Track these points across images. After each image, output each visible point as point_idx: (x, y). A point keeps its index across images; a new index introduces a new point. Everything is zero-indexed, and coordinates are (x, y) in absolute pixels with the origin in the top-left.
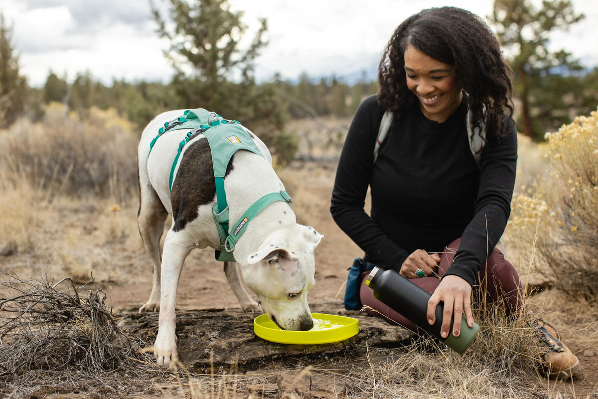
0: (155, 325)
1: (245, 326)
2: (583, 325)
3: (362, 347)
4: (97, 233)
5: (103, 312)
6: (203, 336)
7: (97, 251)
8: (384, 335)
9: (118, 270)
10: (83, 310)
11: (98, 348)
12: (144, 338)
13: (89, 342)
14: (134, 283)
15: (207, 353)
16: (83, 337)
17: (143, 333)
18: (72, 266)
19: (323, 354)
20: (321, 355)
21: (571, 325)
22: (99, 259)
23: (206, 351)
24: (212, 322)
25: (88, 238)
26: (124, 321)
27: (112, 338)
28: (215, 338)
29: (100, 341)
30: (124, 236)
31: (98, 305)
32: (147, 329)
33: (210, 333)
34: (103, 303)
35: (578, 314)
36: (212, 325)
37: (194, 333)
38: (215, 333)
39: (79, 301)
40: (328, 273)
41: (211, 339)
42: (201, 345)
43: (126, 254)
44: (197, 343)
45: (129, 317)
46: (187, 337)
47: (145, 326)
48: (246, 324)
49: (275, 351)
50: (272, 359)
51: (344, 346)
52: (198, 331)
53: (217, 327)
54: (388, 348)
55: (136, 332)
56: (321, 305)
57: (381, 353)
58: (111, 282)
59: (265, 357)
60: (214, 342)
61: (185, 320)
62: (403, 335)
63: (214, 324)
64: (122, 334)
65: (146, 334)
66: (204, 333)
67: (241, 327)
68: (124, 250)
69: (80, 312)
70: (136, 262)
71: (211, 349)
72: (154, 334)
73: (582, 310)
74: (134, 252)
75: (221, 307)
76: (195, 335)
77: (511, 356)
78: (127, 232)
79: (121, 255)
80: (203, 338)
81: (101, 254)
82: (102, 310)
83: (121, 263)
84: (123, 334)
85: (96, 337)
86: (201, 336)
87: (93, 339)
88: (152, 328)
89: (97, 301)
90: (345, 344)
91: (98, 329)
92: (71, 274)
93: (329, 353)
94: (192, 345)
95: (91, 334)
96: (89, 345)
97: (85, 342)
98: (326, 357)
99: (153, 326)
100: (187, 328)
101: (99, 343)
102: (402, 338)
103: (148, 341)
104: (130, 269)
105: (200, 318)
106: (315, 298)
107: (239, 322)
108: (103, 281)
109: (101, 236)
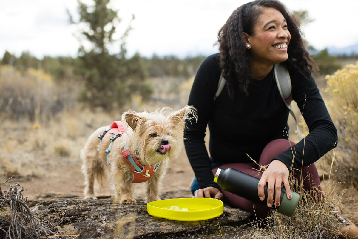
0: (61, 210)
1: (128, 211)
2: (354, 204)
3: (214, 226)
4: (27, 144)
5: (20, 202)
6: (96, 219)
7: (26, 155)
8: (229, 216)
9: (39, 167)
10: (5, 200)
11: (16, 229)
12: (52, 221)
13: (8, 225)
14: (50, 177)
15: (99, 233)
16: (4, 221)
17: (51, 216)
18: (6, 166)
19: (187, 233)
20: (185, 233)
21: (346, 205)
22: (26, 161)
23: (98, 231)
24: (103, 208)
25: (20, 147)
26: (38, 206)
27: (27, 221)
28: (105, 220)
29: (18, 224)
30: (44, 146)
31: (17, 197)
32: (54, 214)
33: (102, 217)
34: (21, 194)
35: (350, 197)
36: (102, 211)
37: (89, 217)
38: (105, 217)
39: (2, 193)
40: (179, 169)
41: (102, 222)
42: (94, 226)
43: (45, 157)
44: (92, 224)
45: (41, 204)
46: (84, 220)
47: (53, 211)
48: (128, 209)
49: (150, 230)
50: (148, 237)
51: (202, 226)
52: (92, 215)
53: (107, 212)
54: (232, 226)
55: (46, 215)
56: (177, 192)
57: (227, 230)
58: (34, 176)
59: (143, 235)
60: (104, 224)
61: (83, 206)
62: (243, 216)
63: (104, 210)
64: (34, 218)
65: (53, 217)
66: (97, 217)
67: (125, 212)
68: (44, 154)
69: (3, 201)
70: (52, 162)
71: (102, 229)
72: (59, 218)
73: (352, 194)
74: (50, 155)
75: (109, 195)
76: (90, 218)
77: (321, 231)
78: (47, 143)
79: (42, 158)
80: (96, 220)
81: (28, 157)
82: (20, 201)
83: (42, 163)
84: (36, 218)
85: (14, 221)
86: (94, 219)
87: (12, 223)
88: (58, 213)
89: (16, 193)
90: (203, 224)
91: (16, 215)
92: (5, 171)
93: (191, 232)
94: (88, 227)
95: (10, 219)
96: (9, 228)
97: (6, 225)
98: (189, 235)
99: (59, 212)
100: (84, 213)
101: (17, 225)
102: (242, 219)
103: (55, 223)
104: (48, 167)
105: (94, 205)
106: (172, 187)
107: (123, 207)
108: (28, 176)
109: (29, 145)
